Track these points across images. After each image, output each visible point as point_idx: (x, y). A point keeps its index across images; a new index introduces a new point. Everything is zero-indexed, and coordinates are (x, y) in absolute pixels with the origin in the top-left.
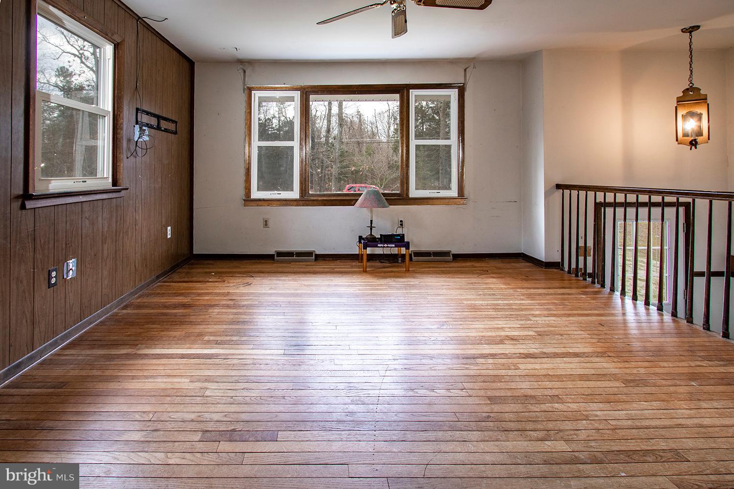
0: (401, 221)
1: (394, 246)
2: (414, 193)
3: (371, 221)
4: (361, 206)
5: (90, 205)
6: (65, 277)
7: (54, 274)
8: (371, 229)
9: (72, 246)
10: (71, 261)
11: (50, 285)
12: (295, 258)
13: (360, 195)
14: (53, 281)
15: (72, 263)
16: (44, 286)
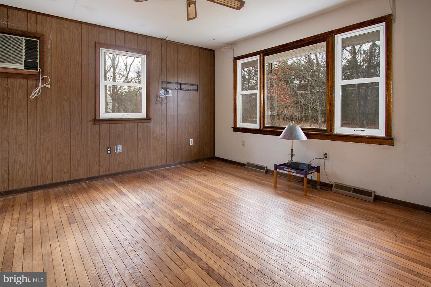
0: (326, 154)
1: (295, 172)
2: (339, 129)
3: (292, 150)
4: (284, 138)
5: (130, 125)
6: (115, 151)
7: (109, 149)
8: (292, 156)
9: (119, 140)
10: (118, 146)
11: (108, 153)
12: (255, 169)
13: (284, 128)
14: (109, 152)
15: (119, 147)
16: (105, 153)
